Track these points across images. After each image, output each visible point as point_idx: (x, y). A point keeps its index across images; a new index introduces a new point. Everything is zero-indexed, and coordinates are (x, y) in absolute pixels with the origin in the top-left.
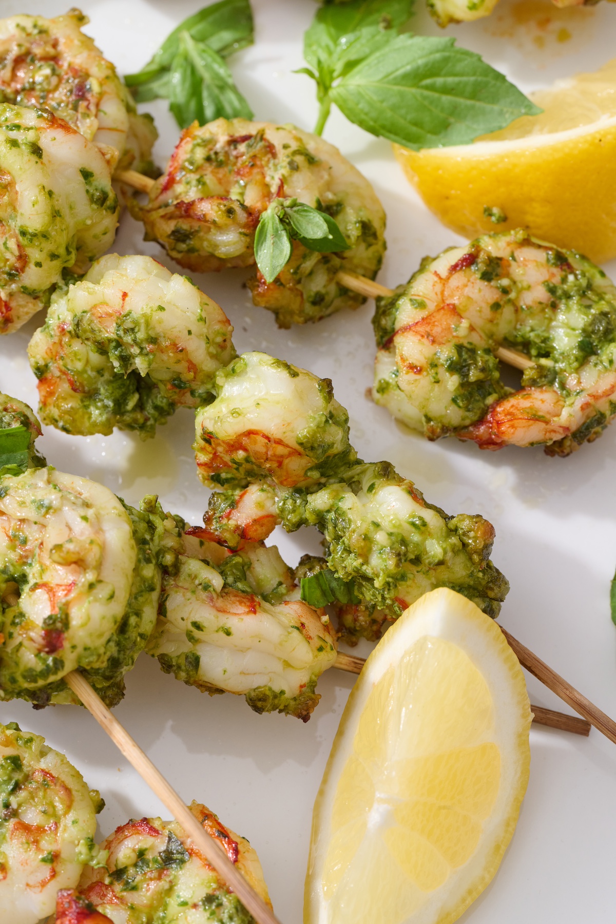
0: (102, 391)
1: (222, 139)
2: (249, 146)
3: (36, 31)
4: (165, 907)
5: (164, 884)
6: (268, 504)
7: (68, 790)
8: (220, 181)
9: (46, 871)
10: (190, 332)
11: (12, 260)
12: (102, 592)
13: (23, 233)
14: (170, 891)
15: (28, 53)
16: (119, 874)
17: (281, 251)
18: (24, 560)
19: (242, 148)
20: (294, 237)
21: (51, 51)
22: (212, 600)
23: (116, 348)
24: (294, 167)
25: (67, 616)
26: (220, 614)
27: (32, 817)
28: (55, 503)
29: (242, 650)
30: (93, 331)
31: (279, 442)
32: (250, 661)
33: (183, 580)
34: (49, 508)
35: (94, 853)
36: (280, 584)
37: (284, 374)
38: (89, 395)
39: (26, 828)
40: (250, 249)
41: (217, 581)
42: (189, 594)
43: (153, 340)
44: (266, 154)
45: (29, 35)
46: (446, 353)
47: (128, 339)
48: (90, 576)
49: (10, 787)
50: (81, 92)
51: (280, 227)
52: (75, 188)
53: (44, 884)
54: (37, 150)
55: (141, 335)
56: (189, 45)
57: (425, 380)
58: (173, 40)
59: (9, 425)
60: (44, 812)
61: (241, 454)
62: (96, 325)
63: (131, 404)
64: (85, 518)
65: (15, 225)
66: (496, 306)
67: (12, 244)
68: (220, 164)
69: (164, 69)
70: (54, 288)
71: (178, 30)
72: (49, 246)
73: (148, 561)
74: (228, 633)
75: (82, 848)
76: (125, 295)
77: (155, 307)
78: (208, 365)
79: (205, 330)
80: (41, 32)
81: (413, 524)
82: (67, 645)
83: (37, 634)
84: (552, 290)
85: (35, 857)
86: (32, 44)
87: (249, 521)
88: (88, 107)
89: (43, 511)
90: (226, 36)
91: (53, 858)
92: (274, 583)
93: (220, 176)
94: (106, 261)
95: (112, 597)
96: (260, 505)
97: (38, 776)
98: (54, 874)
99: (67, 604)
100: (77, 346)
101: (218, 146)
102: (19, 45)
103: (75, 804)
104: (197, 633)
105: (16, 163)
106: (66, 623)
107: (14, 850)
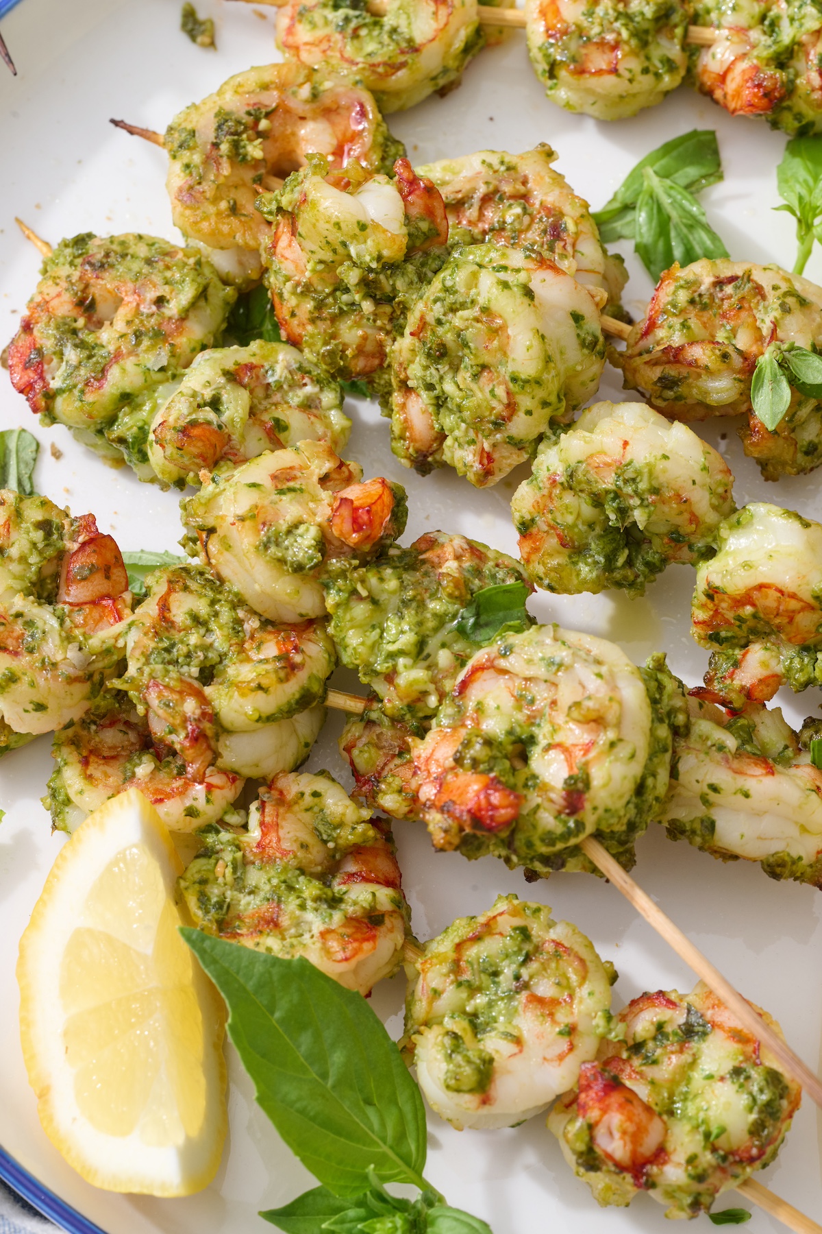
0: (593, 546)
1: (708, 280)
2: (737, 288)
3: (503, 168)
4: (688, 1081)
5: (686, 1057)
6: (773, 663)
7: (582, 961)
8: (704, 325)
9: (563, 1045)
10: (694, 482)
11: (499, 408)
12: (623, 751)
13: (514, 380)
14: (693, 1064)
15: (496, 191)
16: (637, 1047)
17: (781, 397)
18: (532, 720)
19: (729, 289)
20: (793, 382)
21: (522, 189)
22: (727, 761)
23: (614, 499)
24: (786, 310)
25: (588, 775)
26: (737, 776)
27: (545, 988)
28: (567, 660)
29: (758, 814)
30: (589, 482)
31: (793, 596)
32: (767, 825)
33: (693, 740)
34: (560, 665)
35: (612, 1026)
36: (786, 747)
37: (795, 525)
38: (577, 551)
39: (540, 1001)
40: (746, 395)
41: (731, 742)
42: (702, 756)
43: (655, 491)
44: (755, 296)
45: (495, 172)
47: (629, 489)
48: (611, 735)
49: (521, 959)
50: (556, 231)
51: (779, 371)
52: (565, 333)
53: (561, 1058)
54: (529, 293)
55: (643, 486)
56: (654, 182)
58: (636, 176)
59: (504, 581)
60: (558, 984)
61: (749, 610)
62: (592, 476)
63: (621, 560)
64: (599, 675)
65: (505, 371)
67: (501, 391)
68: (705, 307)
69: (628, 207)
70: (540, 438)
71: (641, 166)
72: (541, 393)
73: (661, 720)
74: (747, 796)
75: (600, 1021)
76: (626, 443)
77: (659, 456)
78: (710, 517)
79: (708, 480)
80: (509, 169)
82: (588, 806)
83: (558, 795)
85: (551, 1030)
86: (500, 181)
87: (755, 681)
88: (564, 247)
89: (554, 668)
90: (692, 172)
91: (570, 1031)
92: (780, 746)
93: (705, 319)
94: (597, 409)
95: (633, 756)
96: (764, 664)
97: (549, 947)
98: (572, 1048)
99: (586, 764)
100: (569, 498)
101: (703, 288)
102: (487, 183)
103: (590, 975)
104: (712, 796)
105: (508, 306)
106: (587, 784)
107: (528, 1023)
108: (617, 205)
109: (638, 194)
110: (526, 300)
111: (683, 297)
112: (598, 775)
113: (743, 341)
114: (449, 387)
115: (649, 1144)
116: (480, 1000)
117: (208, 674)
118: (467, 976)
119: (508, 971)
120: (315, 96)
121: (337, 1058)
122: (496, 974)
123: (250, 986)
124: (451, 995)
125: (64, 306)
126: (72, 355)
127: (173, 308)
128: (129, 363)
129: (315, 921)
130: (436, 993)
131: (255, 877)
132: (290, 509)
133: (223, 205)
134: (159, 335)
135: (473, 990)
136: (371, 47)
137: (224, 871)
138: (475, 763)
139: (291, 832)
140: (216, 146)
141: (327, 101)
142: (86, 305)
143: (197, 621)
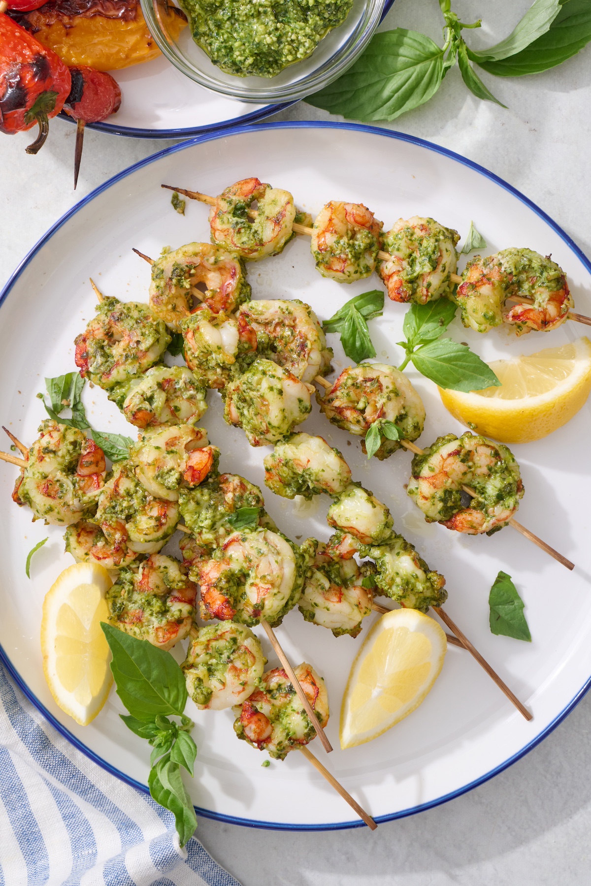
0: (293, 484)
1: (360, 379)
2: (372, 385)
3: (287, 312)
4: (286, 708)
5: (286, 700)
6: (354, 544)
7: (254, 657)
8: (356, 395)
9: (240, 688)
10: (333, 480)
12: (280, 596)
13: (270, 424)
14: (289, 703)
15: (282, 322)
16: (269, 691)
17: (377, 444)
18: (249, 568)
19: (368, 384)
20: (383, 438)
21: (293, 324)
22: (324, 594)
23: (301, 477)
24: (389, 399)
25: (264, 604)
26: (326, 601)
27: (238, 664)
28: (266, 553)
30: (293, 468)
31: (363, 534)
33: (313, 581)
34: (262, 554)
35: (261, 684)
36: (354, 576)
37: (370, 505)
38: (286, 484)
39: (235, 668)
40: (364, 436)
41: (327, 585)
42: (314, 589)
43: (318, 479)
44: (378, 389)
45: (284, 313)
46: (440, 493)
47: (308, 476)
48: (275, 591)
49: (232, 651)
50: (303, 346)
51: (378, 433)
52: (295, 407)
53: (239, 692)
54: (281, 392)
55: (313, 477)
56: (353, 310)
57: (428, 503)
58: (347, 306)
59: (251, 502)
60: (243, 664)
62: (295, 467)
64: (277, 562)
65: (267, 419)
66: (465, 474)
67: (264, 424)
68: (358, 388)
69: (341, 319)
70: (279, 441)
71: (350, 302)
72: (279, 431)
73: (300, 576)
74: (328, 610)
75: (256, 681)
76: (309, 461)
77: (321, 470)
78: (339, 491)
79: (340, 478)
80: (289, 313)
81: (413, 576)
82: (262, 615)
83: (250, 610)
84: (490, 469)
85: (237, 682)
86: (285, 318)
87: (346, 552)
88: (304, 356)
89: (260, 554)
90: (370, 308)
91: (244, 684)
92: (351, 575)
93: (357, 392)
95: (283, 599)
96: (351, 545)
97: (243, 648)
98: (244, 689)
99: (264, 599)
101: (358, 381)
102: (279, 318)
103: (256, 663)
104: (315, 607)
105: (271, 397)
106: (263, 608)
107: (229, 677)
108: (337, 318)
109: (346, 314)
110: (279, 396)
111: (350, 382)
112: (267, 604)
114: (246, 412)
115: (265, 736)
116: (214, 661)
117: (129, 518)
118: (210, 651)
119: (226, 654)
120: (216, 262)
121: (155, 673)
122: (221, 654)
123: (124, 647)
124: (203, 657)
125: (100, 334)
126: (100, 360)
127: (143, 347)
128: (121, 368)
129: (155, 622)
130: (198, 655)
131: (136, 596)
132: (170, 462)
133: (170, 307)
134: (136, 358)
135: (212, 657)
136: (245, 239)
137: (124, 594)
138: (222, 589)
139: (154, 580)
140: (171, 279)
141: (220, 265)
142: (109, 335)
143: (129, 494)
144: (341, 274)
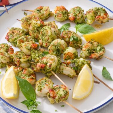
6: (70, 61)
7: (50, 82)
9: (48, 88)
10: (63, 44)
11: (47, 39)
12: (55, 62)
14: (60, 90)
16: (55, 89)
17: (72, 39)
18: (48, 61)
19: (69, 32)
21: (52, 24)
26: (65, 67)
27: (47, 84)
29: (67, 71)
30: (55, 45)
31: (71, 53)
32: (68, 72)
33: (62, 65)
38: (54, 52)
40: (69, 40)
43: (60, 45)
44: (71, 33)
46: (87, 49)
47: (58, 45)
54: (50, 29)
55: (59, 44)
56: (64, 27)
57: (85, 51)
61: (68, 55)
64: (53, 57)
65: (48, 35)
66: (92, 46)
67: (48, 37)
68: (67, 34)
69: (62, 29)
70: (51, 42)
71: (63, 25)
72: (51, 37)
73: (59, 62)
74: (66, 69)
75: (52, 86)
78: (65, 48)
79: (65, 45)
82: (51, 66)
84: (97, 45)
86: (50, 23)
87: (68, 62)
90: (68, 26)
97: (48, 81)
100: (53, 47)
101: (67, 32)
104: (63, 69)
107: (45, 86)
111: (65, 33)
112: (52, 64)
113: (70, 35)
114: (43, 38)
116: (41, 85)
117: (20, 58)
118: (41, 83)
119: (44, 82)
120: (34, 17)
121: (28, 89)
122: (43, 83)
123: (21, 81)
124: (39, 85)
125: (11, 32)
126: (11, 36)
127: (20, 33)
128: (16, 36)
129: (27, 78)
130: (38, 84)
131: (23, 75)
132: (28, 45)
133: (26, 25)
134: (19, 34)
135: (41, 84)
136: (40, 14)
137: (20, 74)
138: (42, 63)
139: (26, 72)
140: (25, 20)
141: (35, 17)
142: (13, 33)
143: (19, 54)
144: (60, 17)
